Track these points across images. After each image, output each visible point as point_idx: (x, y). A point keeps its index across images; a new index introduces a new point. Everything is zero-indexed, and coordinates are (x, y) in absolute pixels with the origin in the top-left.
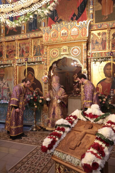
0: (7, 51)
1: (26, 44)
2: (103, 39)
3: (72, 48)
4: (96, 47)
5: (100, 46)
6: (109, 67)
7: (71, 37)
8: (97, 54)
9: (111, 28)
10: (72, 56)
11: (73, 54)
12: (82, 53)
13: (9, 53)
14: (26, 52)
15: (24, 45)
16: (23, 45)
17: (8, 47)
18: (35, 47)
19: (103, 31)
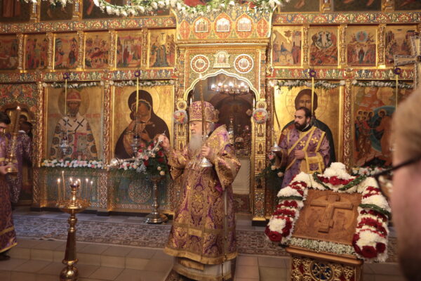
0: (88, 52)
1: (133, 40)
2: (294, 43)
3: (237, 57)
4: (282, 58)
5: (290, 57)
6: (305, 97)
7: (238, 35)
8: (283, 70)
9: (311, 25)
10: (237, 73)
11: (239, 69)
12: (256, 67)
13: (92, 57)
14: (134, 58)
15: (129, 42)
16: (126, 41)
17: (89, 42)
18: (155, 48)
19: (296, 28)
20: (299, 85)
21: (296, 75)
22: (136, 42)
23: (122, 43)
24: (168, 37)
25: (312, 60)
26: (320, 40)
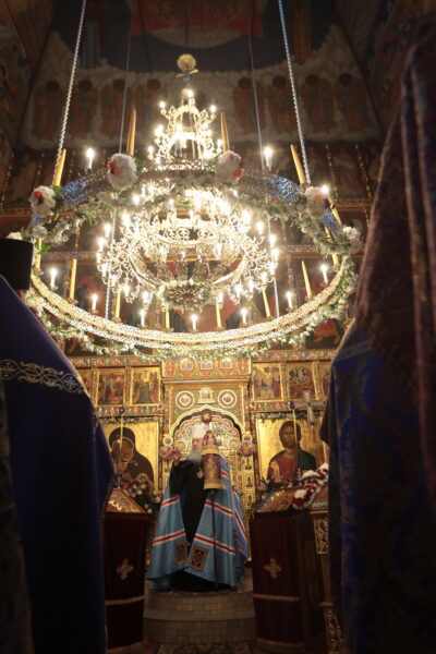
1: (116, 377)
2: (273, 378)
3: (221, 393)
4: (263, 392)
5: (270, 392)
6: (288, 429)
7: (221, 373)
8: (266, 404)
9: (288, 362)
10: (221, 408)
11: (224, 404)
12: (239, 402)
14: (116, 395)
15: (111, 379)
16: (108, 378)
18: (138, 386)
19: (274, 365)
20: (281, 418)
21: (278, 408)
22: (118, 379)
23: (104, 380)
24: (152, 375)
25: (292, 393)
26: (297, 375)
